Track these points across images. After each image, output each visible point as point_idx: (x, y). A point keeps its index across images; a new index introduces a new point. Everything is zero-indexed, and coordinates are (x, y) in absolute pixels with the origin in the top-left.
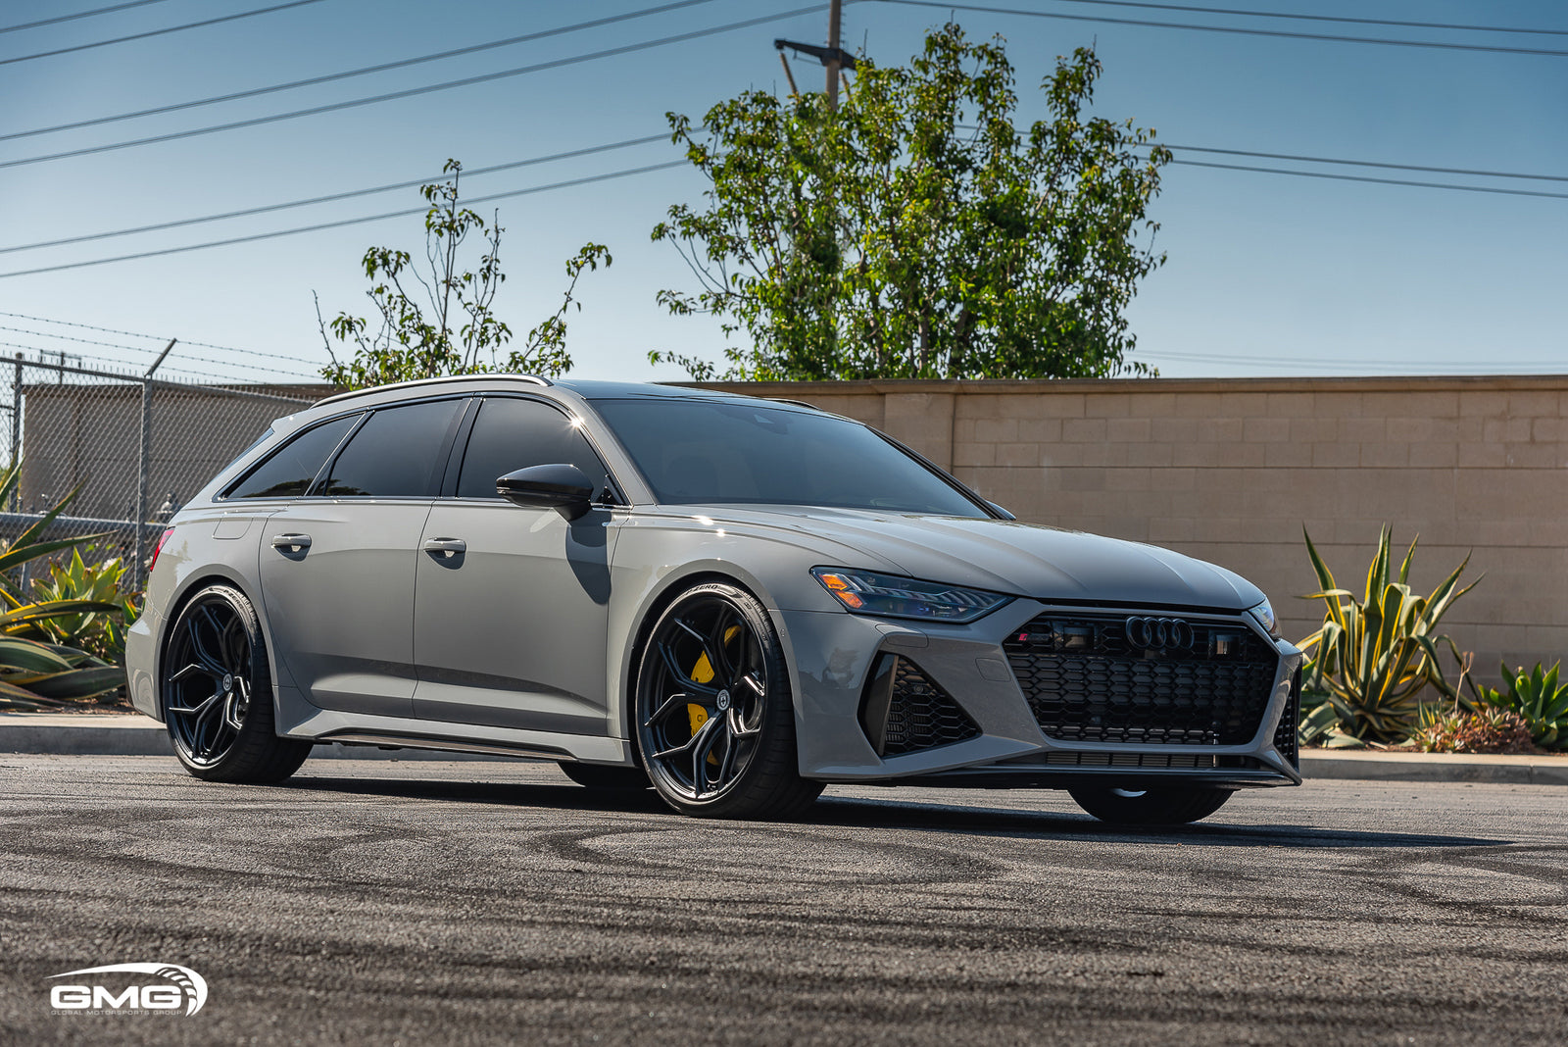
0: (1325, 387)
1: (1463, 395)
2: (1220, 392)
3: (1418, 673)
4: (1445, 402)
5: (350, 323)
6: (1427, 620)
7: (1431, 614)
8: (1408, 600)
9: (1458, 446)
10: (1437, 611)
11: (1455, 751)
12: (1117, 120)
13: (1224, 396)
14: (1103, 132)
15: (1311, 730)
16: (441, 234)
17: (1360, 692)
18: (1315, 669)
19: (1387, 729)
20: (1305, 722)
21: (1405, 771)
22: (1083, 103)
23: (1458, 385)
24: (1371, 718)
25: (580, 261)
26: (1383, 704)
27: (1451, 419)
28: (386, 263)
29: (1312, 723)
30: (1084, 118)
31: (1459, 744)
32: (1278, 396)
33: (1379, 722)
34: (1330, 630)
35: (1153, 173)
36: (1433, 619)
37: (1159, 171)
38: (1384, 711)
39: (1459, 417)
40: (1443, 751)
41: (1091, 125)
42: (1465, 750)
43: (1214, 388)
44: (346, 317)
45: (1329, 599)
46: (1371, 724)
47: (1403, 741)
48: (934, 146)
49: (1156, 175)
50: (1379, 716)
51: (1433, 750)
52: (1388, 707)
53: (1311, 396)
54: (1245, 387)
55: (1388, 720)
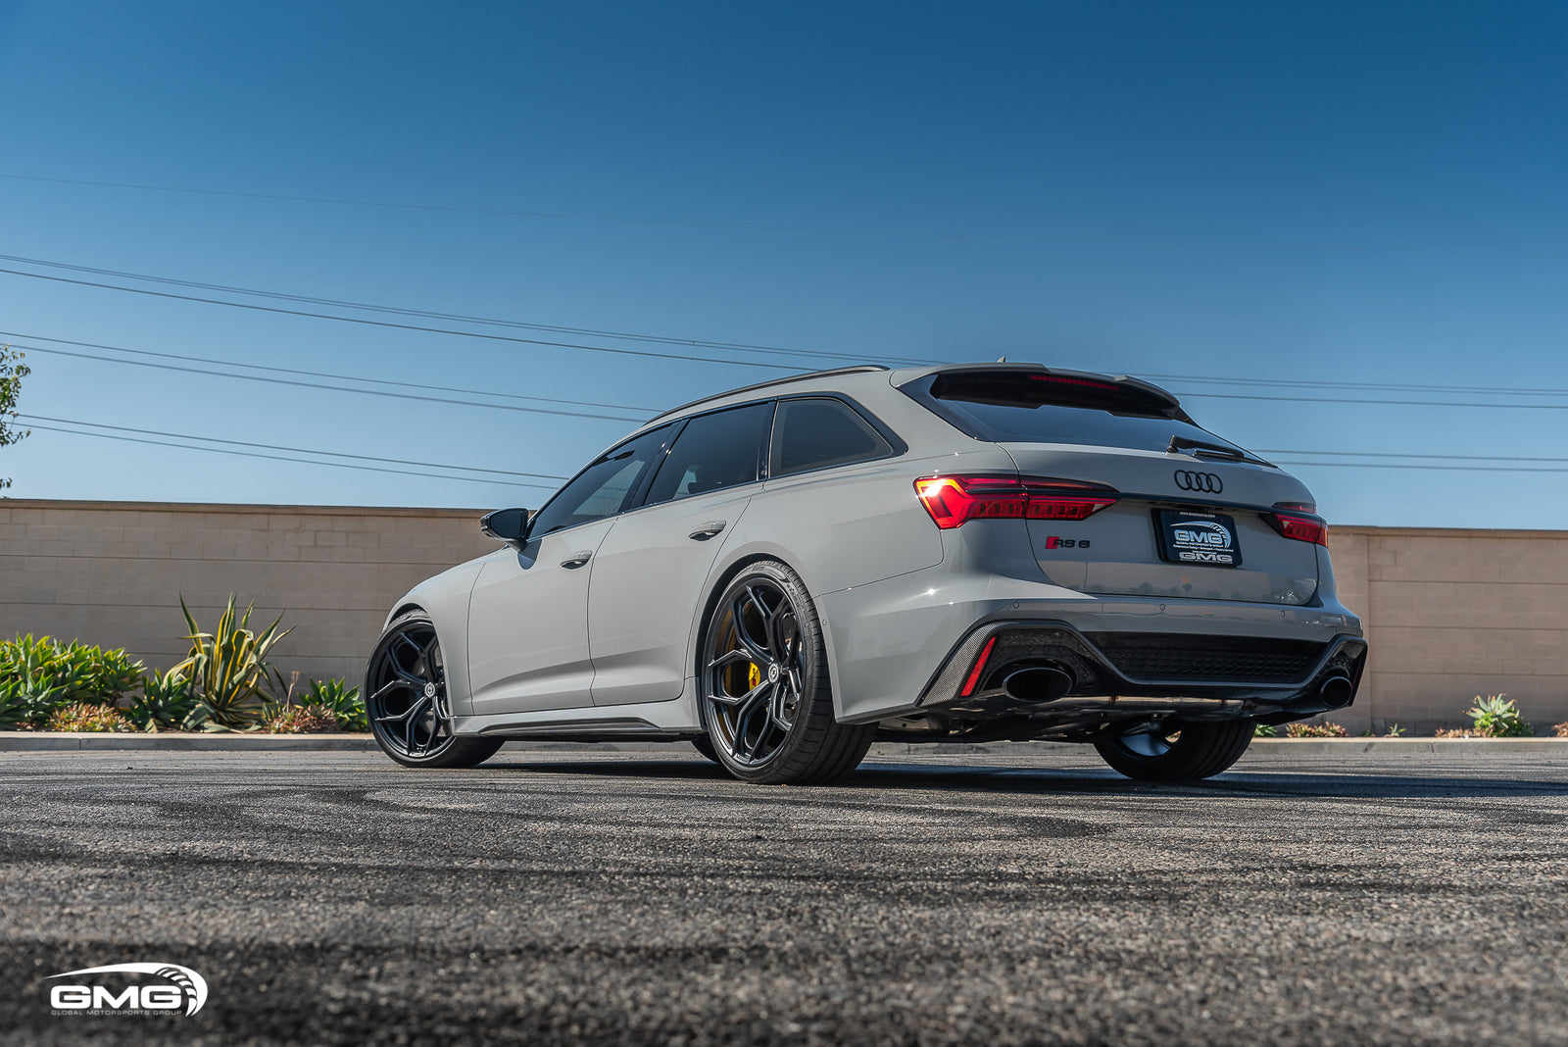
0: (179, 508)
1: (271, 516)
2: (107, 510)
3: (251, 686)
6: (257, 653)
7: (259, 649)
9: (267, 547)
10: (263, 647)
11: (293, 732)
13: (111, 512)
15: (192, 722)
17: (214, 698)
18: (189, 684)
19: (236, 720)
20: (188, 717)
21: (287, 745)
26: (230, 705)
27: (263, 531)
29: (192, 718)
31: (296, 729)
32: (147, 513)
33: (227, 717)
34: (200, 659)
35: (18, 381)
36: (261, 653)
37: (21, 379)
38: (230, 709)
40: (285, 733)
42: (301, 732)
43: (104, 507)
45: (195, 639)
47: (248, 727)
49: (20, 382)
51: (278, 732)
53: (170, 514)
54: (126, 507)
55: (232, 715)
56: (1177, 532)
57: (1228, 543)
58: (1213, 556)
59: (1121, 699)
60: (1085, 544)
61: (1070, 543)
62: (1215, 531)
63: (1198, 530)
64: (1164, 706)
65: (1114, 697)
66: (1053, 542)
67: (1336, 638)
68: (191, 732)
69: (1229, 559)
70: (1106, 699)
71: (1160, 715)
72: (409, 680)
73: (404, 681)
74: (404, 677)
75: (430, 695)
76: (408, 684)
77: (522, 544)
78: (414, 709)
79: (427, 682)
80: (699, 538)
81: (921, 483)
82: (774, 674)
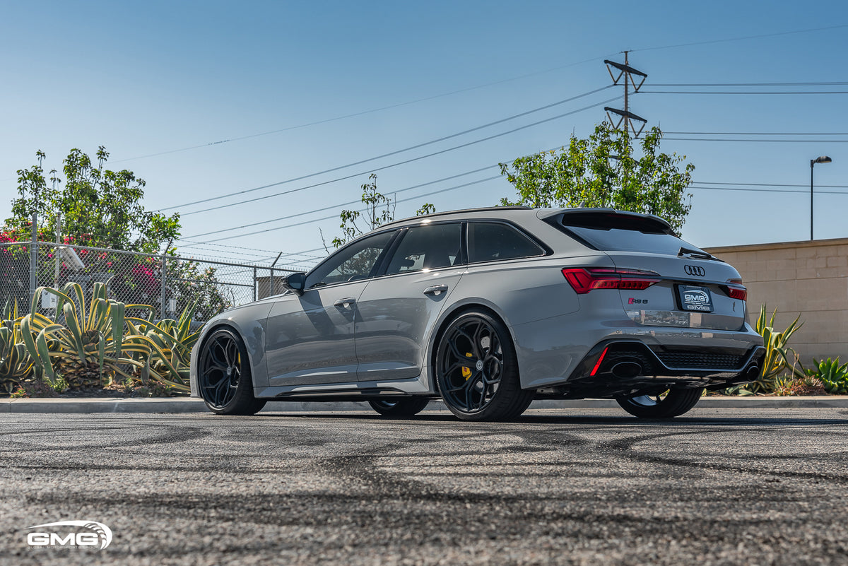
1: (797, 249)
3: (780, 364)
4: (789, 253)
5: (339, 241)
6: (783, 341)
8: (774, 335)
9: (796, 270)
10: (786, 339)
12: (669, 153)
14: (665, 159)
16: (368, 203)
19: (768, 388)
22: (657, 148)
23: (795, 246)
24: (761, 383)
25: (422, 211)
26: (765, 377)
27: (793, 260)
28: (349, 216)
30: (657, 154)
31: (792, 392)
33: (764, 385)
35: (688, 175)
37: (690, 173)
38: (766, 380)
39: (796, 259)
40: (786, 395)
41: (660, 157)
42: (795, 395)
44: (337, 239)
46: (761, 386)
47: (771, 392)
48: (600, 169)
49: (689, 175)
50: (764, 382)
51: (781, 395)
52: (768, 378)
55: (769, 384)
56: (686, 296)
57: (707, 301)
58: (701, 307)
59: (658, 377)
60: (646, 301)
61: (639, 301)
62: (701, 295)
63: (695, 294)
64: (673, 380)
65: (655, 376)
66: (632, 301)
67: (754, 347)
68: (731, 395)
69: (708, 309)
70: (652, 377)
71: (669, 385)
72: (219, 365)
73: (217, 366)
74: (217, 364)
75: (229, 374)
76: (219, 368)
77: (301, 292)
78: (221, 382)
79: (227, 367)
80: (430, 294)
81: (566, 271)
82: (480, 365)
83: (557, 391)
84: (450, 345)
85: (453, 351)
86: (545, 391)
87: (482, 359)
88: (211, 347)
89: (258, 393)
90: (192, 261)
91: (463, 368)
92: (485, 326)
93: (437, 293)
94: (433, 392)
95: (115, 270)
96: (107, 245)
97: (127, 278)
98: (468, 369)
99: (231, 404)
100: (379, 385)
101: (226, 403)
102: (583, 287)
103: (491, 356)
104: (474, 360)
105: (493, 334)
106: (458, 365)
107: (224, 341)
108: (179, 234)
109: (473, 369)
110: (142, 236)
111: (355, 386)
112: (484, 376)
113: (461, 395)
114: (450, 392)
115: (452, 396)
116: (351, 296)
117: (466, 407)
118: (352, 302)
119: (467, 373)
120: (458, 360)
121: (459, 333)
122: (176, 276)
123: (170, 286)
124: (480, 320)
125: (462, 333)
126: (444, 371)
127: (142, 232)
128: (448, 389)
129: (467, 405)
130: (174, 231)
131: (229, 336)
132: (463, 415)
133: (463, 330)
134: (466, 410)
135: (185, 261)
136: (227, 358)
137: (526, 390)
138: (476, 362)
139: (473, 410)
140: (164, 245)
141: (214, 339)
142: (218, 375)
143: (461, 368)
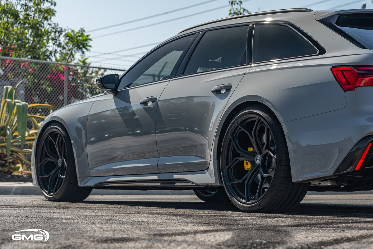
72: (52, 158)
73: (50, 158)
74: (50, 156)
75: (60, 165)
76: (52, 159)
77: (115, 92)
78: (53, 172)
79: (59, 159)
80: (217, 92)
81: (335, 68)
82: (258, 159)
83: (334, 184)
84: (233, 142)
85: (235, 146)
86: (323, 184)
87: (260, 154)
88: (45, 141)
89: (81, 183)
90: (100, 69)
91: (245, 162)
92: (262, 123)
93: (223, 92)
94: (219, 184)
95: (34, 76)
96: (27, 56)
97: (44, 83)
98: (249, 164)
99: (60, 191)
100: (176, 177)
101: (56, 190)
102: (349, 84)
103: (267, 151)
104: (254, 154)
105: (268, 130)
106: (241, 159)
107: (54, 135)
108: (90, 46)
109: (253, 163)
110: (54, 48)
111: (156, 177)
112: (261, 170)
113: (241, 186)
114: (232, 184)
115: (234, 188)
116: (153, 95)
117: (244, 199)
118: (154, 100)
119: (248, 166)
120: (239, 154)
121: (240, 129)
122: (87, 81)
123: (82, 90)
124: (257, 117)
125: (243, 129)
126: (227, 164)
127: (54, 44)
128: (230, 181)
129: (245, 197)
130: (86, 44)
131: (58, 132)
132: (242, 206)
133: (243, 127)
134: (244, 201)
135: (94, 69)
136: (58, 151)
137: (299, 184)
138: (255, 156)
139: (251, 202)
140: (78, 56)
141: (47, 134)
142: (52, 165)
143: (243, 161)
